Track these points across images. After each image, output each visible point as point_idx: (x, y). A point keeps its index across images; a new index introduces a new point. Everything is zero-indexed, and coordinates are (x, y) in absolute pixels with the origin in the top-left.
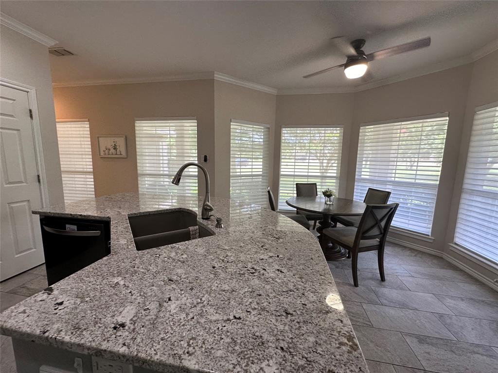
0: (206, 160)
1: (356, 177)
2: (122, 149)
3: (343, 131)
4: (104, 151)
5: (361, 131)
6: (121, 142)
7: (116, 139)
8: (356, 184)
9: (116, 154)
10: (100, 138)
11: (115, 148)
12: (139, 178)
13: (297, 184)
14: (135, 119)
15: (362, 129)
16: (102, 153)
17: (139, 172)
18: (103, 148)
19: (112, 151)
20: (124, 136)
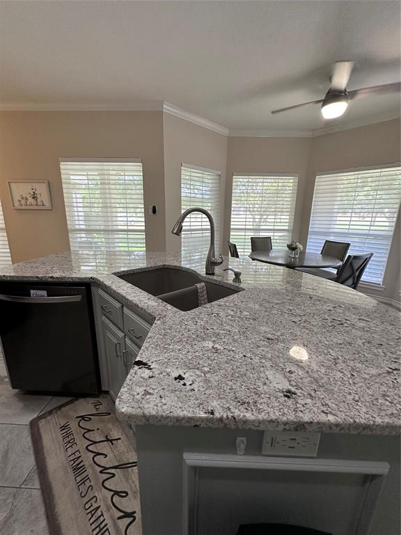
0: (154, 211)
1: (310, 229)
2: (44, 197)
3: (297, 180)
4: (19, 201)
5: (316, 180)
6: (42, 190)
7: (35, 186)
8: (309, 237)
9: (37, 205)
10: (12, 184)
11: (34, 197)
12: (70, 235)
13: (252, 238)
14: (60, 159)
15: (318, 179)
16: (17, 204)
17: (69, 227)
18: (17, 197)
19: (31, 200)
20: (46, 181)
